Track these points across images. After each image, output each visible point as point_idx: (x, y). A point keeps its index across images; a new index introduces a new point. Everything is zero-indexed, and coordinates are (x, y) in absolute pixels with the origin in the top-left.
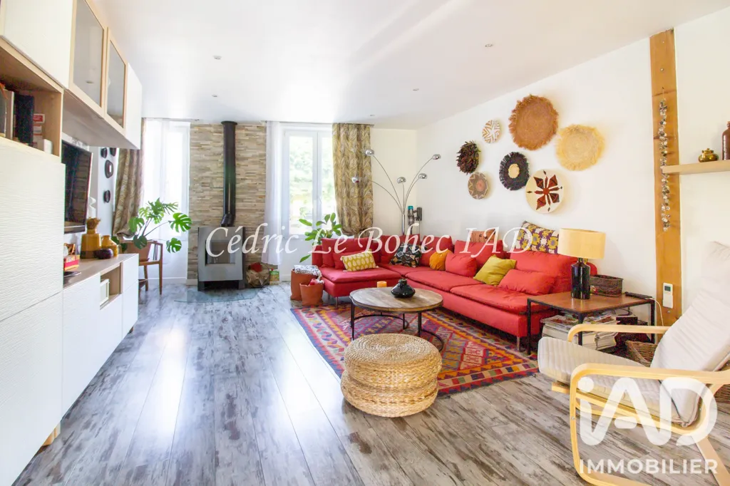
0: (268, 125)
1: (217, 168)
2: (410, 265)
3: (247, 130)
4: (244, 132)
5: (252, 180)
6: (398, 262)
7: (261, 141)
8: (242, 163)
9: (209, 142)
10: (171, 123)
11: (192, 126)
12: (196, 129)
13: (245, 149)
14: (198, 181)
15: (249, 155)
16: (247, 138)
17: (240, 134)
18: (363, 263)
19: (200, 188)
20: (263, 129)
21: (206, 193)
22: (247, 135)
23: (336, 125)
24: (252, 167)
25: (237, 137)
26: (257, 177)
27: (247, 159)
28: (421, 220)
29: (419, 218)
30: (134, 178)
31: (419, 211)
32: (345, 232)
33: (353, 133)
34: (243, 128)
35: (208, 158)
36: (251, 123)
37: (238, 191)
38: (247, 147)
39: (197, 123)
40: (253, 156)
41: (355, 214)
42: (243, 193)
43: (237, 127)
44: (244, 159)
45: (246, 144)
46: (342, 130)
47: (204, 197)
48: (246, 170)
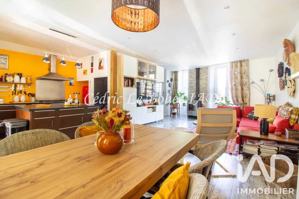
0: (208, 67)
1: (195, 82)
2: (252, 119)
3: (203, 69)
4: (202, 70)
5: (204, 86)
6: (248, 117)
7: (206, 72)
9: (193, 75)
10: (184, 71)
11: (189, 71)
12: (190, 72)
13: (202, 76)
15: (203, 77)
17: (201, 71)
19: (191, 89)
20: (207, 68)
22: (203, 71)
23: (231, 63)
25: (200, 72)
26: (206, 85)
29: (274, 99)
30: (176, 87)
32: (235, 104)
33: (239, 64)
34: (202, 69)
35: (193, 80)
36: (204, 67)
37: (200, 89)
38: (203, 75)
39: (190, 70)
40: (205, 78)
41: (240, 97)
42: (202, 90)
43: (200, 69)
44: (202, 79)
45: (202, 74)
46: (233, 64)
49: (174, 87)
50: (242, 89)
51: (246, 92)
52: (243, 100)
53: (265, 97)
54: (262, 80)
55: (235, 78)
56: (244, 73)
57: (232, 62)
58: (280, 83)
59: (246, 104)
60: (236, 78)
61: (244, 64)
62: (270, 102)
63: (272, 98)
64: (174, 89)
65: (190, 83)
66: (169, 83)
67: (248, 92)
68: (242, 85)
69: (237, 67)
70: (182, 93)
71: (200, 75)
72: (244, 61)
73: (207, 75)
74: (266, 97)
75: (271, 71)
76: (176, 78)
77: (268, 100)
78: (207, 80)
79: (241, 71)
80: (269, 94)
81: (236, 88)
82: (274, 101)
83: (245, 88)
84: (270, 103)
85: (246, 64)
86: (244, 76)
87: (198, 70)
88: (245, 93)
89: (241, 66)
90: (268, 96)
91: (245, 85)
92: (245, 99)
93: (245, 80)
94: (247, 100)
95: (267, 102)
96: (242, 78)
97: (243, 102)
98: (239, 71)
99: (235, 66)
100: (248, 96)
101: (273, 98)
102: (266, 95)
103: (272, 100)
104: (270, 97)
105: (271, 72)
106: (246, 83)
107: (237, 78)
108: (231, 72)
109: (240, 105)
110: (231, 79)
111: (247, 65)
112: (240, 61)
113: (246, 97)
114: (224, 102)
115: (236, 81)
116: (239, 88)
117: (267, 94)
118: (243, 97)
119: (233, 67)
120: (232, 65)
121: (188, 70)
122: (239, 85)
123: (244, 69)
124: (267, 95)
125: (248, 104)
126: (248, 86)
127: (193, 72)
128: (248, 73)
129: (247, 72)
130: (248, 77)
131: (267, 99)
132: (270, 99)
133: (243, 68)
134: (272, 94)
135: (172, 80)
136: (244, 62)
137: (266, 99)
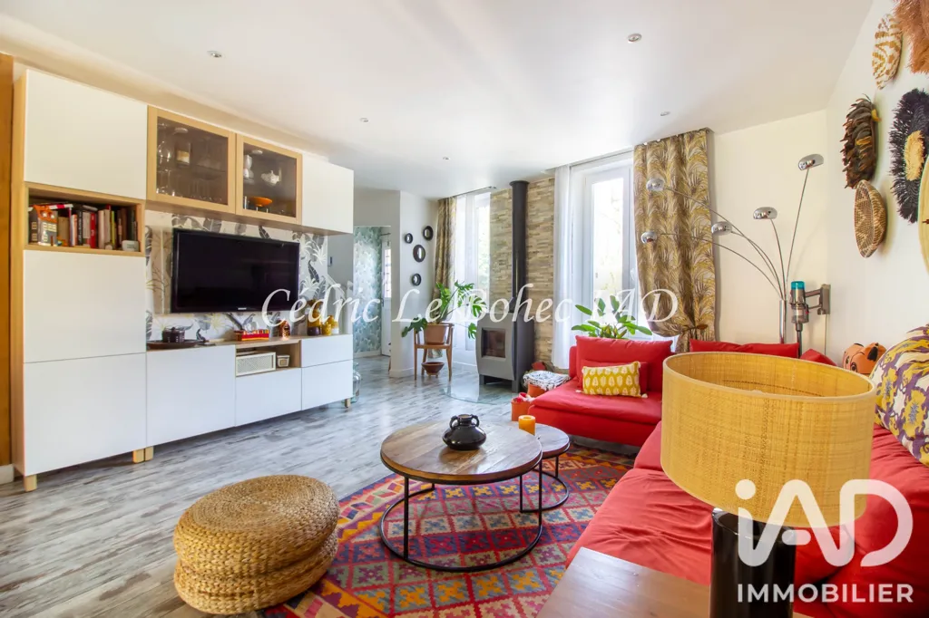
3: (539, 187)
4: (536, 190)
5: (544, 252)
8: (534, 232)
11: (492, 196)
12: (495, 198)
14: (496, 259)
16: (539, 198)
18: (611, 383)
19: (499, 267)
21: (503, 272)
22: (539, 193)
24: (544, 235)
27: (537, 226)
28: (829, 313)
29: (824, 308)
31: (824, 294)
34: (536, 186)
37: (530, 268)
38: (538, 210)
40: (546, 221)
43: (529, 186)
45: (537, 206)
46: (648, 154)
47: (501, 277)
48: (538, 240)
49: (440, 260)
50: (686, 263)
51: (703, 274)
52: (690, 312)
53: (783, 296)
54: (767, 213)
55: (655, 214)
56: (694, 191)
57: (645, 149)
58: (857, 218)
59: (703, 327)
60: (660, 214)
61: (690, 151)
62: (807, 320)
63: (813, 301)
64: (439, 270)
65: (496, 245)
66: (415, 242)
67: (710, 275)
68: (684, 244)
69: (664, 165)
70: (464, 285)
71: (531, 211)
72: (692, 135)
73: (552, 210)
74: (789, 296)
75: (812, 162)
76: (444, 224)
77: (798, 313)
78: (551, 229)
79: (679, 181)
80: (801, 283)
81: (660, 258)
82: (823, 317)
83: (697, 257)
84: (804, 325)
85: (702, 149)
86: (693, 205)
87: (521, 189)
88: (696, 280)
89: (681, 161)
90: (797, 291)
91: (697, 245)
92: (696, 308)
93: (698, 222)
94: (707, 310)
95: (794, 317)
96: (683, 212)
97: (688, 322)
98: (671, 183)
99: (653, 164)
100: (711, 291)
101: (821, 302)
102: (789, 289)
103: (813, 313)
104: (804, 295)
105: (808, 166)
106: (701, 237)
107: (664, 216)
108: (640, 189)
109: (677, 333)
110: (642, 218)
111: (706, 154)
112: (674, 137)
113: (701, 298)
114: (609, 320)
115: (663, 229)
116: (674, 257)
117: (793, 283)
118: (692, 298)
119: (645, 166)
120: (644, 160)
121: (489, 194)
122: (673, 244)
123: (691, 174)
124: (793, 289)
125: (712, 328)
126: (709, 249)
127: (505, 199)
128: (710, 190)
129: (704, 184)
130: (709, 206)
131: (793, 305)
132: (805, 308)
133: (687, 169)
134: (814, 280)
135: (428, 233)
136: (693, 143)
137: (789, 306)
